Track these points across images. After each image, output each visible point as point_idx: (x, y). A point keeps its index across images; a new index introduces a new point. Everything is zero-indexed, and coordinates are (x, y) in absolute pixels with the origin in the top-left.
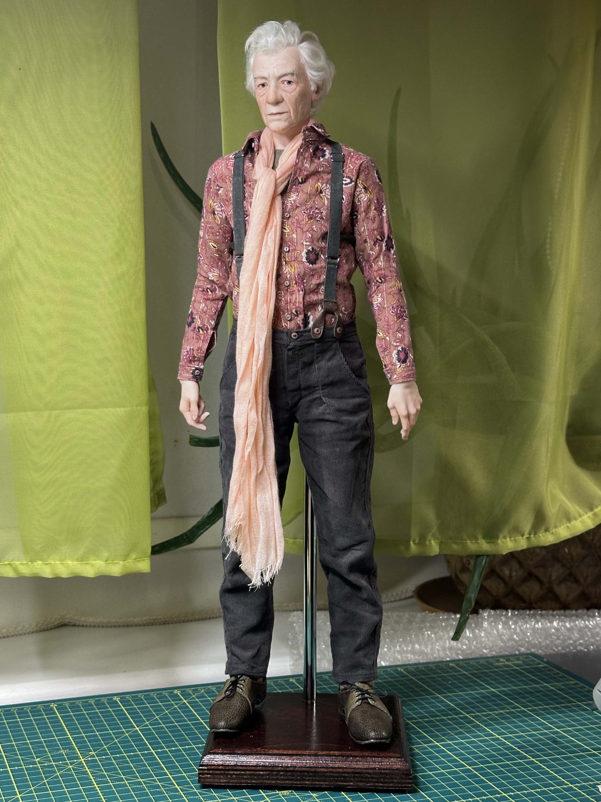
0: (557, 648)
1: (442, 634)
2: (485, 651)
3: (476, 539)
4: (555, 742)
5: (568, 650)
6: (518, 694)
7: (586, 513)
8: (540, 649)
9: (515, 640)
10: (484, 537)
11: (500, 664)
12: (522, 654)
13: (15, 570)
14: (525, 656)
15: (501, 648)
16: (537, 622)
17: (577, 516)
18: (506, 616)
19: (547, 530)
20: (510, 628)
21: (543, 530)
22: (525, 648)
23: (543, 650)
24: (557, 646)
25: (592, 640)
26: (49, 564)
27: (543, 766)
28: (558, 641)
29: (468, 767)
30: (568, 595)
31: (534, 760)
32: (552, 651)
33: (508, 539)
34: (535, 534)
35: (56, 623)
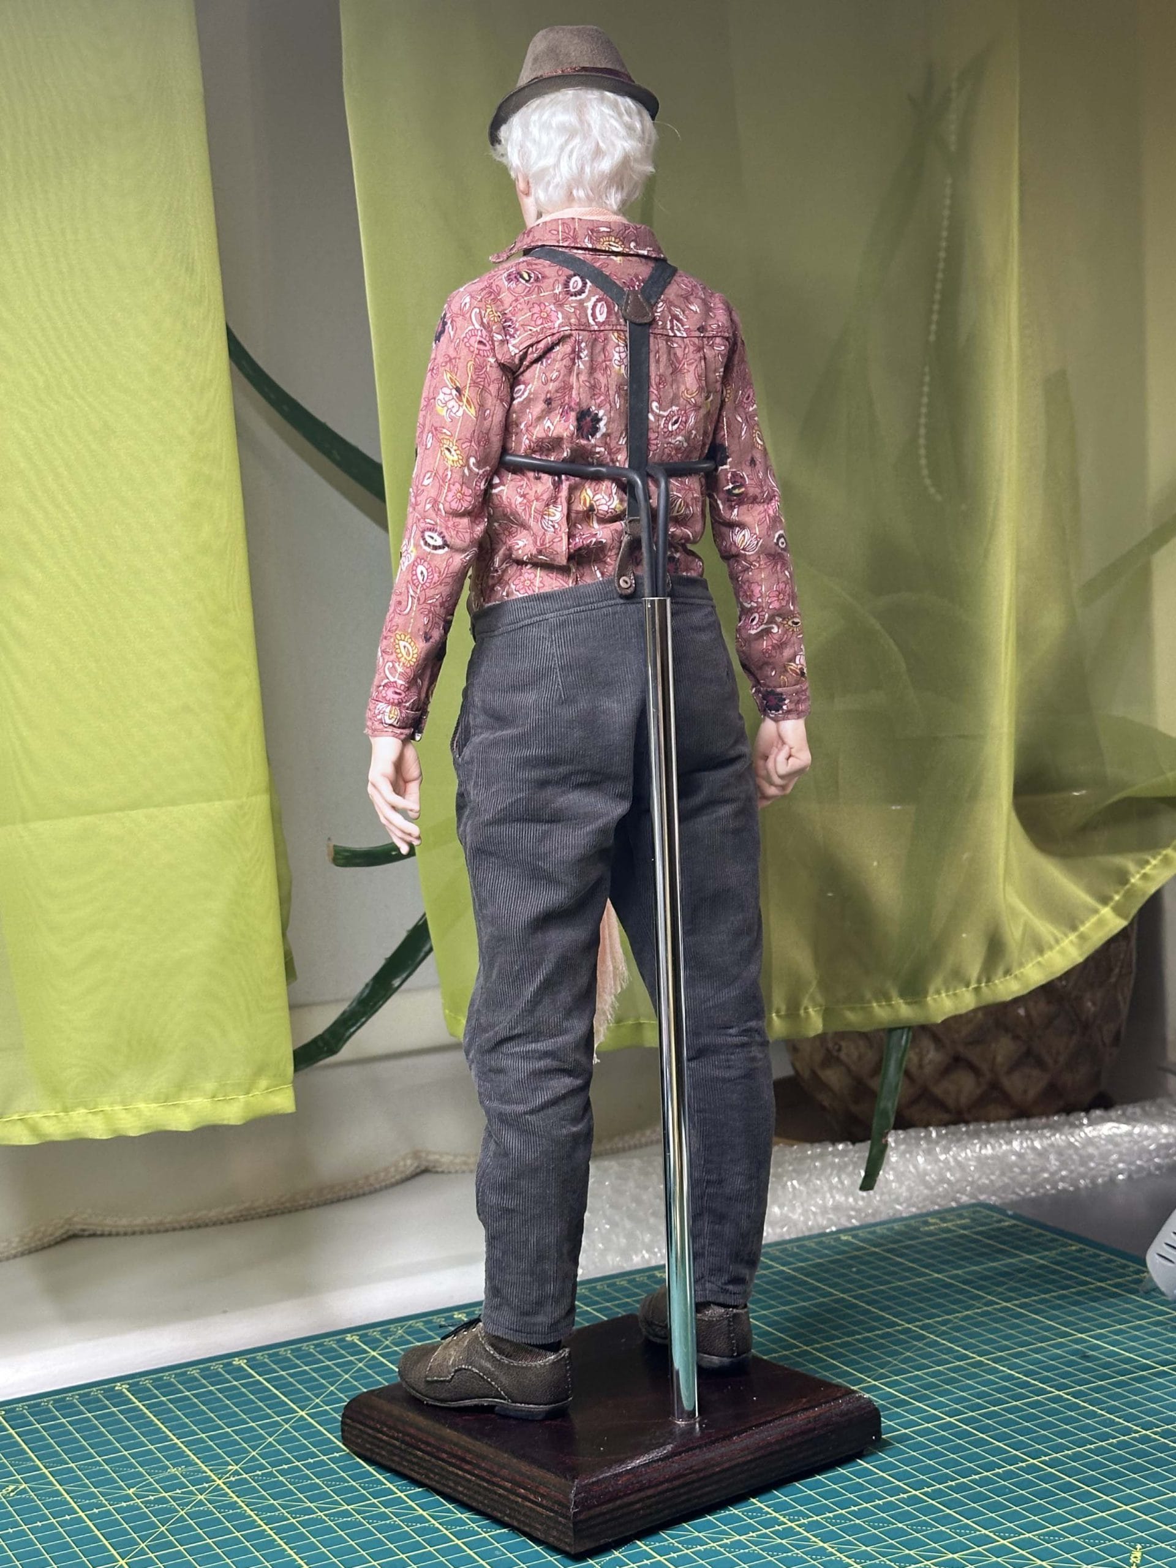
0: (1023, 1190)
1: (818, 1182)
2: (898, 1207)
3: (888, 999)
4: (1086, 1357)
5: (1041, 1191)
6: (985, 1278)
7: (1066, 936)
8: (994, 1194)
9: (949, 1182)
10: (902, 995)
11: (932, 1228)
12: (962, 1207)
13: (34, 1129)
14: (972, 1209)
15: (924, 1200)
16: (984, 1145)
17: (1052, 942)
18: (928, 1137)
19: (1007, 972)
20: (937, 1160)
21: (1000, 972)
22: (967, 1196)
23: (1000, 1197)
24: (1022, 1186)
25: (1082, 1169)
26: (101, 1113)
27: (1083, 1404)
28: (1025, 1176)
29: (949, 1419)
30: (1025, 1092)
31: (1061, 1393)
32: (1014, 1197)
33: (944, 995)
34: (988, 980)
35: (58, 1233)
